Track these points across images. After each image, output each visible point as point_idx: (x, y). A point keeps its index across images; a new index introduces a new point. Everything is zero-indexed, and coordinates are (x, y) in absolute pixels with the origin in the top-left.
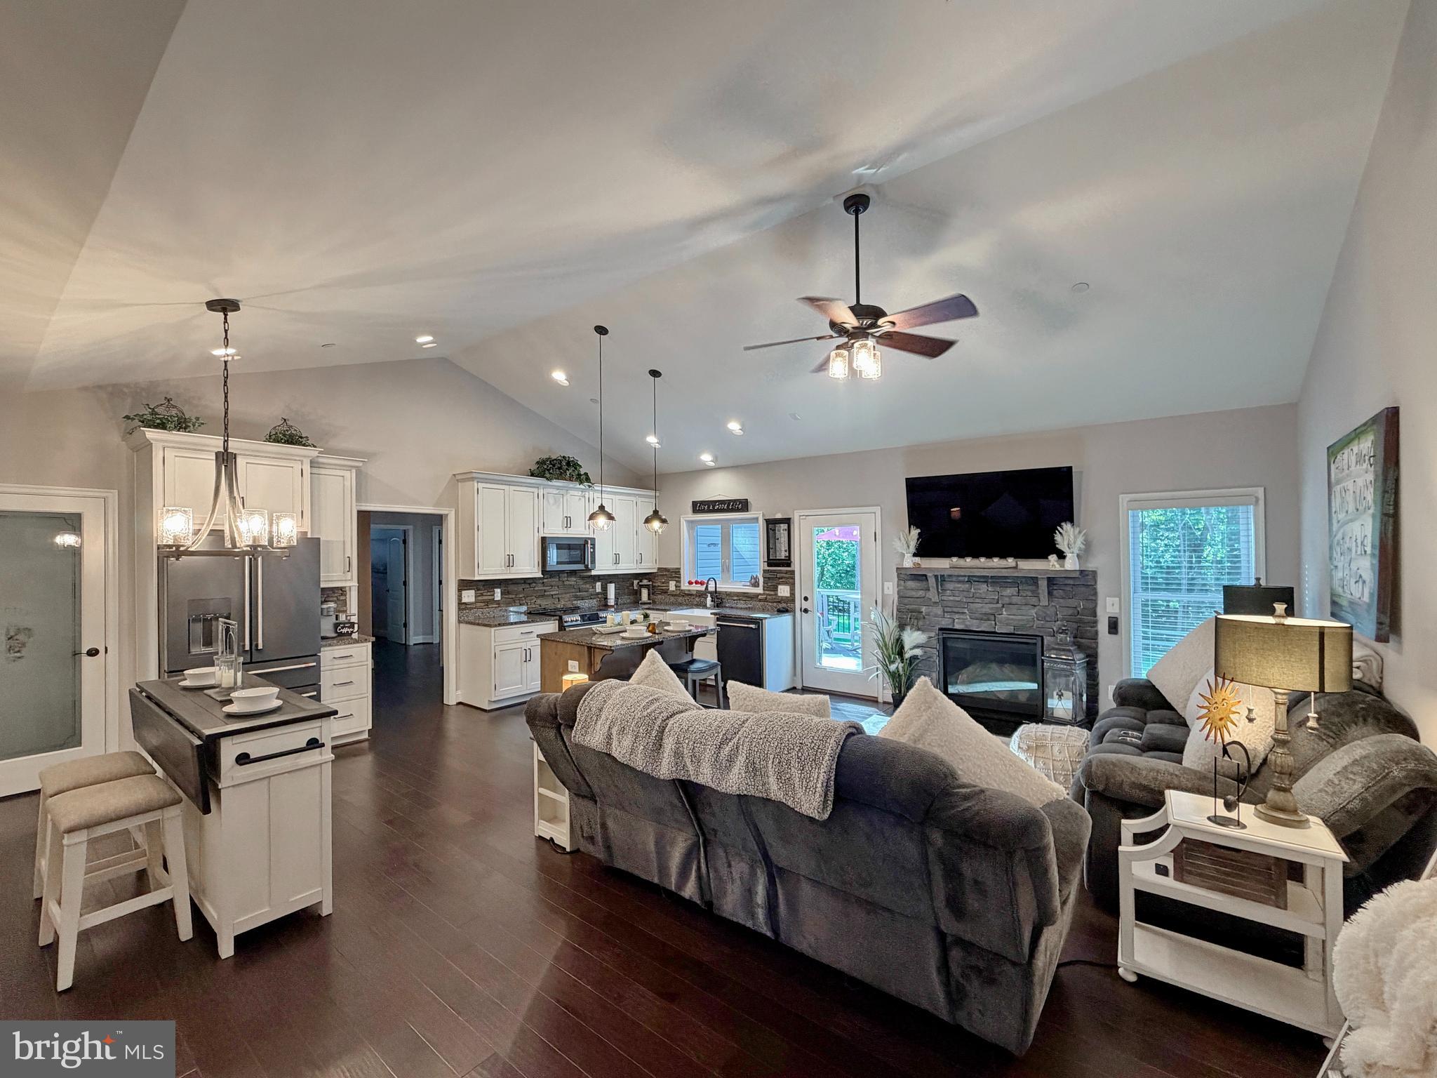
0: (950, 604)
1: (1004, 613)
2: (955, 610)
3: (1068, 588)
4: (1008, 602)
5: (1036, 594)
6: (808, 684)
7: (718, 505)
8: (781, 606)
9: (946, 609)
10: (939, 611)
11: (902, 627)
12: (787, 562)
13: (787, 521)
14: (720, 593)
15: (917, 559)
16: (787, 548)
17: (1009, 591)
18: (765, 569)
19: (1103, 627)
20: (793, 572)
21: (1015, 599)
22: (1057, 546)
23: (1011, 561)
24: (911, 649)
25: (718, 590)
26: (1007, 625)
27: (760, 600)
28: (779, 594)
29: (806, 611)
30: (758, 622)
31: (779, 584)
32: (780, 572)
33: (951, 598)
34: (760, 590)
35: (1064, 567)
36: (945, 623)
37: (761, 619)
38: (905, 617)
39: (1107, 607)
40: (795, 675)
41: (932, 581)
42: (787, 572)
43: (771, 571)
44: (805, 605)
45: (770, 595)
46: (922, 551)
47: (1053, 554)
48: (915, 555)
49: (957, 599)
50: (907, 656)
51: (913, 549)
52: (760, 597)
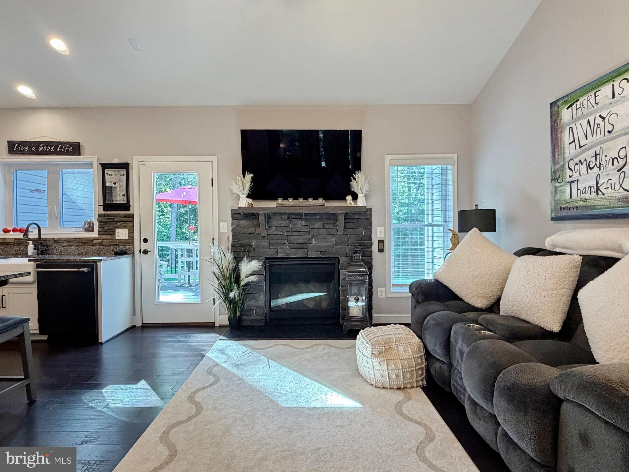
0: (274, 238)
1: (313, 242)
2: (279, 242)
3: (355, 221)
4: (316, 234)
5: (335, 226)
6: (148, 320)
7: (43, 146)
8: (118, 249)
9: (271, 242)
10: (266, 243)
11: (238, 259)
12: (126, 206)
13: (125, 166)
14: (46, 240)
15: (250, 200)
16: (125, 193)
17: (317, 225)
18: (100, 213)
19: (375, 247)
20: (132, 216)
21: (322, 231)
22: (352, 189)
23: (321, 201)
24: (246, 277)
25: (42, 237)
26: (316, 250)
27: (95, 245)
28: (117, 238)
29: (146, 252)
30: (93, 266)
31: (117, 228)
32: (118, 216)
33: (275, 233)
34: (95, 235)
35: (357, 204)
36: (270, 253)
37: (96, 262)
38: (238, 250)
39: (378, 233)
40: (134, 313)
41: (262, 219)
42: (125, 216)
43: (108, 215)
44: (145, 246)
45: (106, 239)
46: (253, 194)
47: (349, 195)
48: (248, 196)
49: (281, 233)
50: (242, 283)
51: (247, 191)
52: (95, 241)
